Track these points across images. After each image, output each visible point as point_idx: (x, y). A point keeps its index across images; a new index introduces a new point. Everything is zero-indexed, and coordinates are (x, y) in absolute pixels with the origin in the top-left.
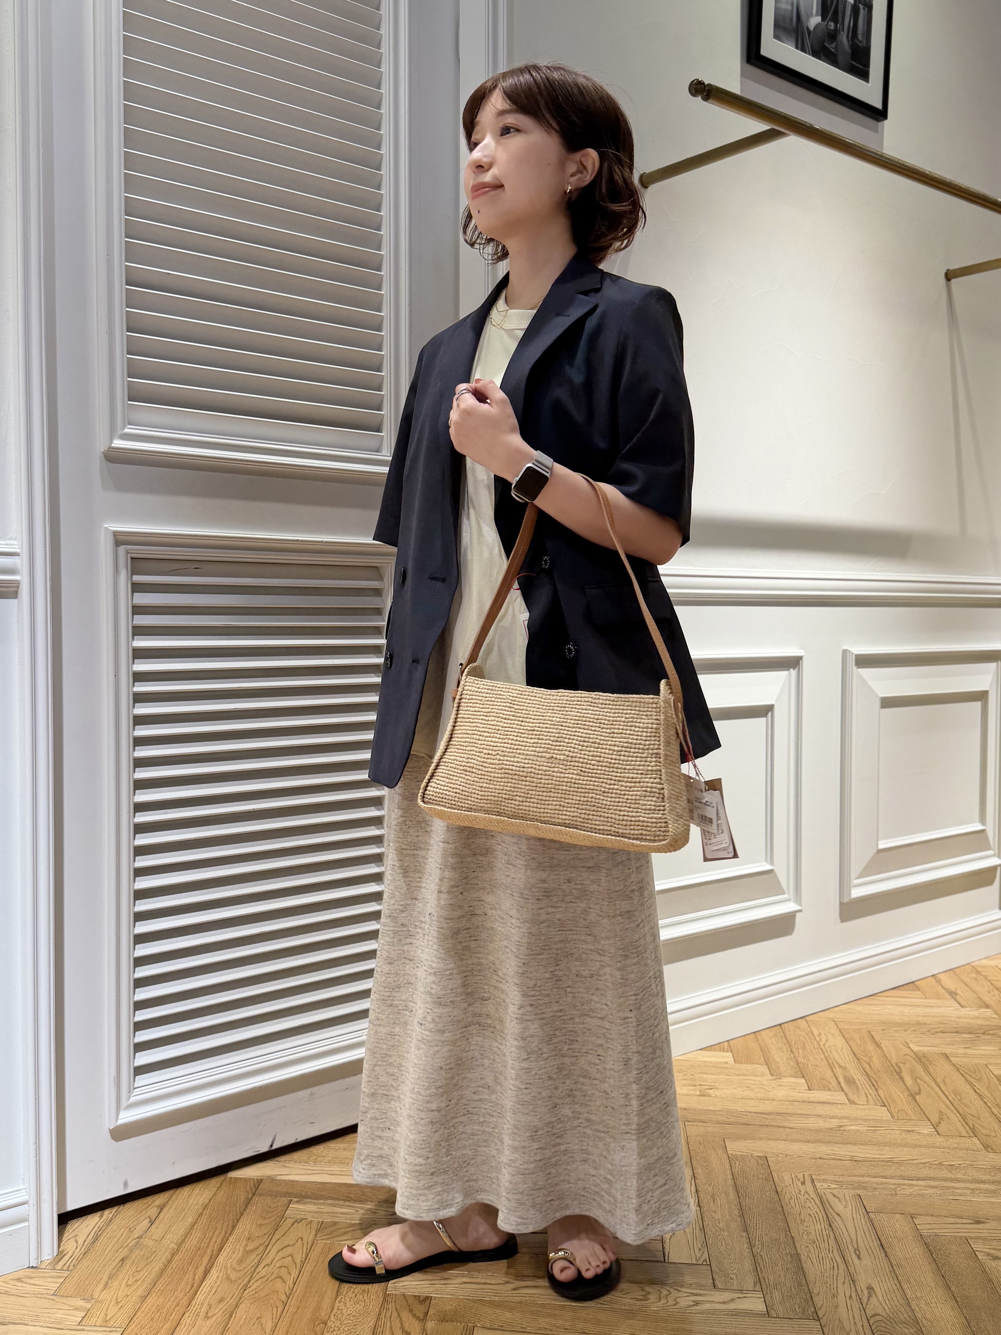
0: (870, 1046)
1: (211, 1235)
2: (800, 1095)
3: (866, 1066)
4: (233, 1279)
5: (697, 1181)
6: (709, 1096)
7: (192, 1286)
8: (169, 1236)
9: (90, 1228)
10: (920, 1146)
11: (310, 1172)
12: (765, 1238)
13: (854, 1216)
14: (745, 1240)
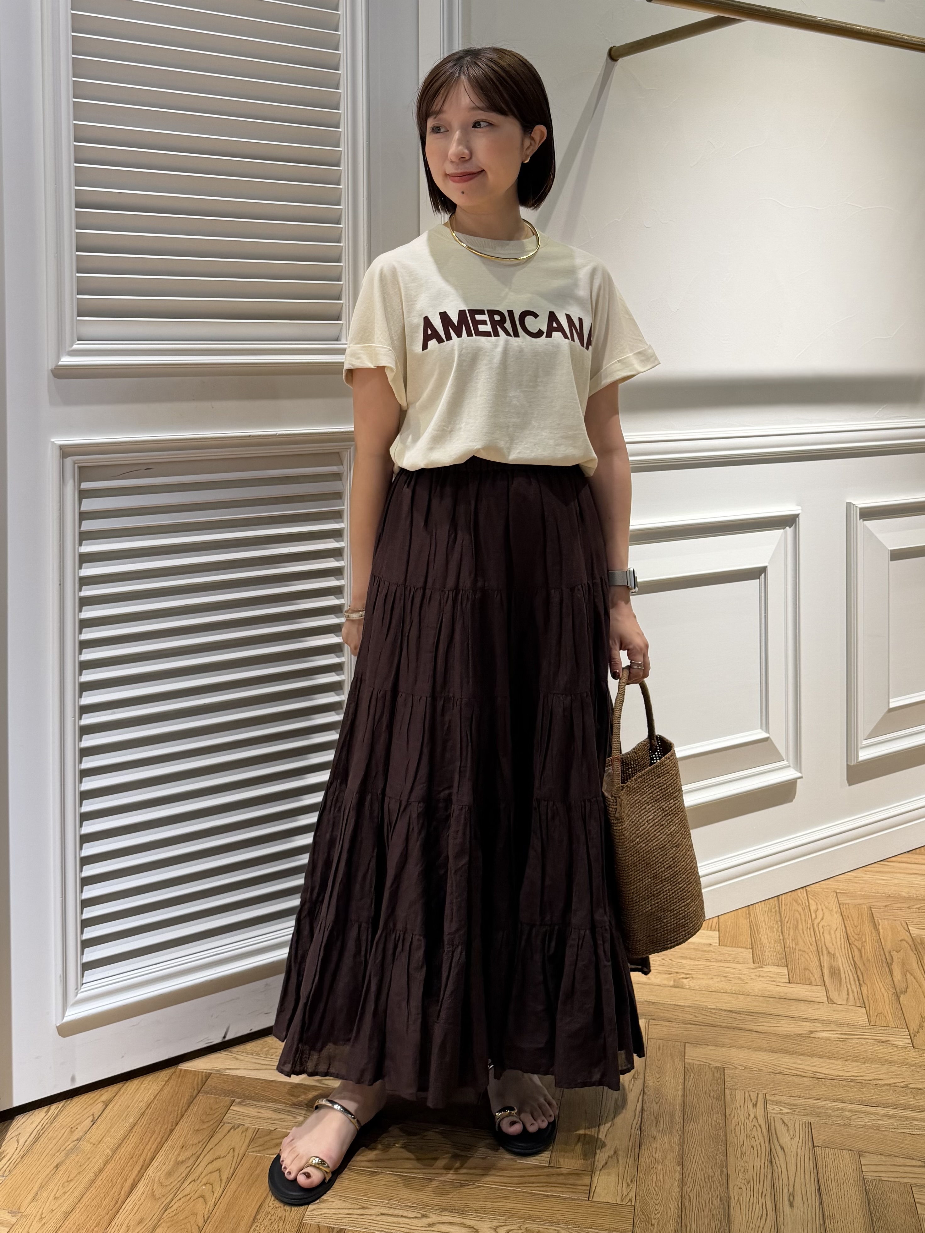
0: (867, 928)
1: (147, 1140)
2: (778, 989)
3: (856, 953)
4: (157, 1197)
5: (645, 1097)
6: (682, 988)
7: (117, 1202)
8: (107, 1139)
9: (34, 1125)
10: (890, 1062)
11: (258, 1067)
12: (699, 1175)
13: (799, 1150)
14: (677, 1176)
